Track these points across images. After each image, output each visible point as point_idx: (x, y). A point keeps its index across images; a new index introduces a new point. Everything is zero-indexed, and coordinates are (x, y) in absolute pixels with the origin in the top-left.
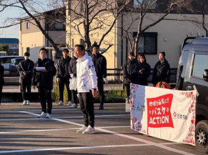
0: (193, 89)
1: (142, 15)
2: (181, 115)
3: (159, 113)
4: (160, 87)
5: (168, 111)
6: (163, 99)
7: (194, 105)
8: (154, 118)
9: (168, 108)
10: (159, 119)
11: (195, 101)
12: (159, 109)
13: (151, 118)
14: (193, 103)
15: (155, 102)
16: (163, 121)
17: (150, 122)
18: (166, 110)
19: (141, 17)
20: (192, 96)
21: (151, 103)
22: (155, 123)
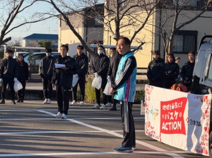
0: (208, 93)
1: (177, 12)
2: (194, 122)
3: (172, 118)
4: (175, 89)
5: (180, 116)
6: (176, 103)
7: (209, 110)
8: (167, 124)
9: (181, 113)
10: (171, 125)
11: (210, 107)
12: (172, 114)
13: (164, 123)
14: (208, 108)
15: (168, 106)
16: (175, 127)
17: (163, 128)
18: (178, 115)
19: (176, 14)
20: (206, 101)
21: (164, 107)
22: (167, 129)
